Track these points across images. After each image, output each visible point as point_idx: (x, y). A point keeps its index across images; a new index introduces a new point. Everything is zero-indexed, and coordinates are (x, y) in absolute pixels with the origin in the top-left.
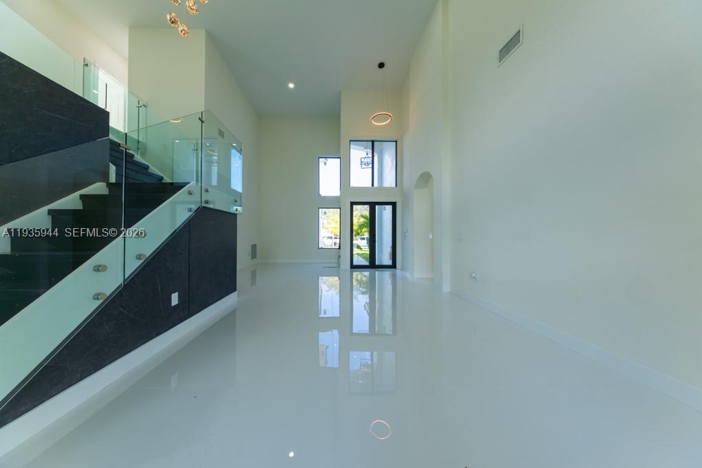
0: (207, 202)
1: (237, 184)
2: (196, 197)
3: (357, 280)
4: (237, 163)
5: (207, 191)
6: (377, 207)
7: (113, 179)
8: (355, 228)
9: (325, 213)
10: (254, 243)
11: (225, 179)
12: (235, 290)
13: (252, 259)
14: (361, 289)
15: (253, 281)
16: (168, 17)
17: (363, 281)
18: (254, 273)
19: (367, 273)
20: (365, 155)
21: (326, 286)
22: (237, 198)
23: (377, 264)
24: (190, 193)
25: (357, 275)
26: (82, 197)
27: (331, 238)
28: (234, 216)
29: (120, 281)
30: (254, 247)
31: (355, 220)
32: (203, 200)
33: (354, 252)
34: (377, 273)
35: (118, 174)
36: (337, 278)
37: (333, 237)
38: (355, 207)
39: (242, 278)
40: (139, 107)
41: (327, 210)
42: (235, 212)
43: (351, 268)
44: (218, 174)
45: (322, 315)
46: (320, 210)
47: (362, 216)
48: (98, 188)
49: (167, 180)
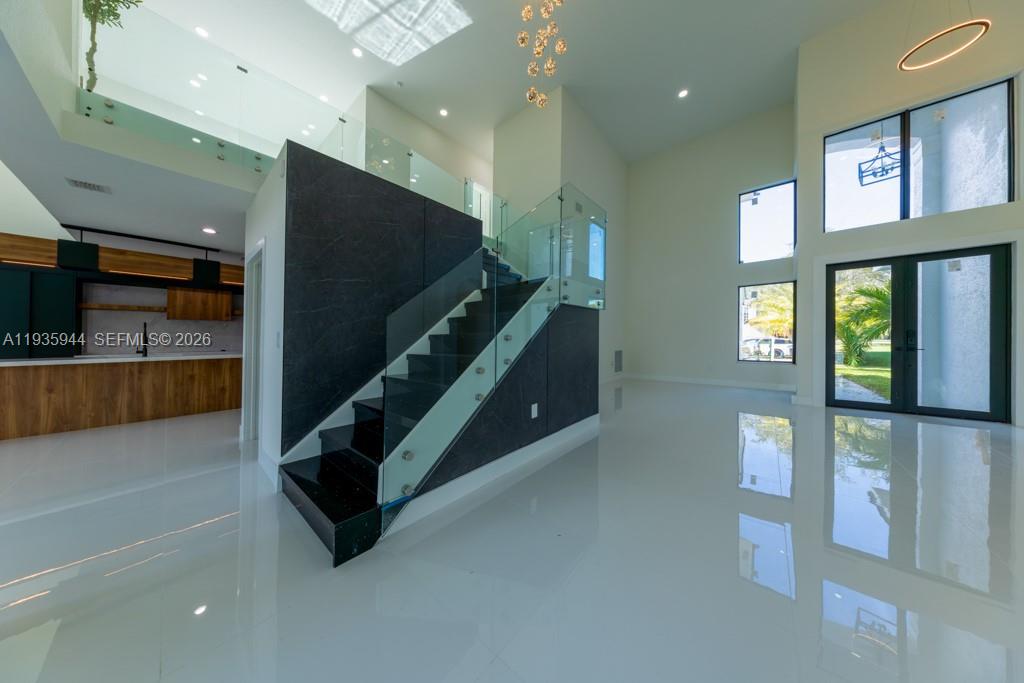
0: (565, 298)
1: (596, 271)
2: (554, 294)
3: (845, 434)
4: (596, 239)
5: (566, 284)
6: (920, 264)
7: (485, 286)
8: (839, 319)
9: (754, 295)
10: (618, 349)
11: (582, 265)
12: (597, 412)
13: (616, 371)
14: (854, 454)
15: (618, 404)
16: (528, 95)
17: (864, 437)
18: (619, 391)
19: (884, 423)
20: (873, 152)
21: (754, 432)
22: (598, 289)
23: (920, 404)
24: (549, 290)
25: (847, 424)
26: (467, 305)
27: (766, 341)
28: (595, 312)
29: (493, 385)
30: (619, 355)
31: (840, 303)
32: (562, 295)
33: (838, 373)
34: (922, 427)
35: (490, 280)
36: (786, 422)
37: (773, 339)
38: (839, 274)
39: (605, 397)
40: (502, 205)
41: (758, 289)
42: (597, 307)
43: (827, 405)
44: (573, 260)
45: (746, 484)
46: (741, 289)
47: (862, 292)
48: (475, 296)
49: (525, 278)
